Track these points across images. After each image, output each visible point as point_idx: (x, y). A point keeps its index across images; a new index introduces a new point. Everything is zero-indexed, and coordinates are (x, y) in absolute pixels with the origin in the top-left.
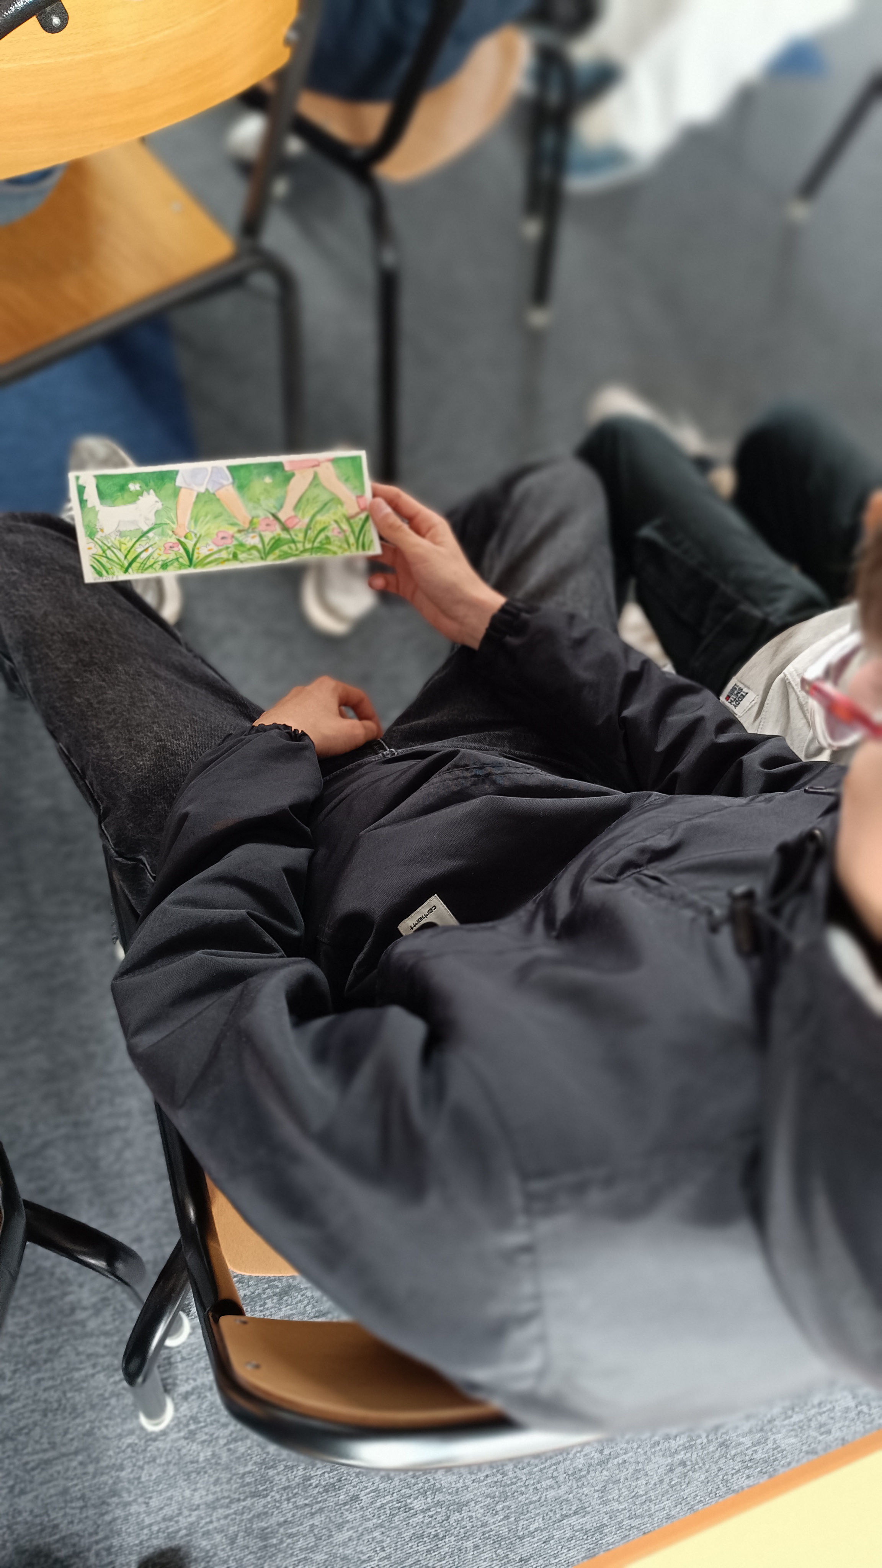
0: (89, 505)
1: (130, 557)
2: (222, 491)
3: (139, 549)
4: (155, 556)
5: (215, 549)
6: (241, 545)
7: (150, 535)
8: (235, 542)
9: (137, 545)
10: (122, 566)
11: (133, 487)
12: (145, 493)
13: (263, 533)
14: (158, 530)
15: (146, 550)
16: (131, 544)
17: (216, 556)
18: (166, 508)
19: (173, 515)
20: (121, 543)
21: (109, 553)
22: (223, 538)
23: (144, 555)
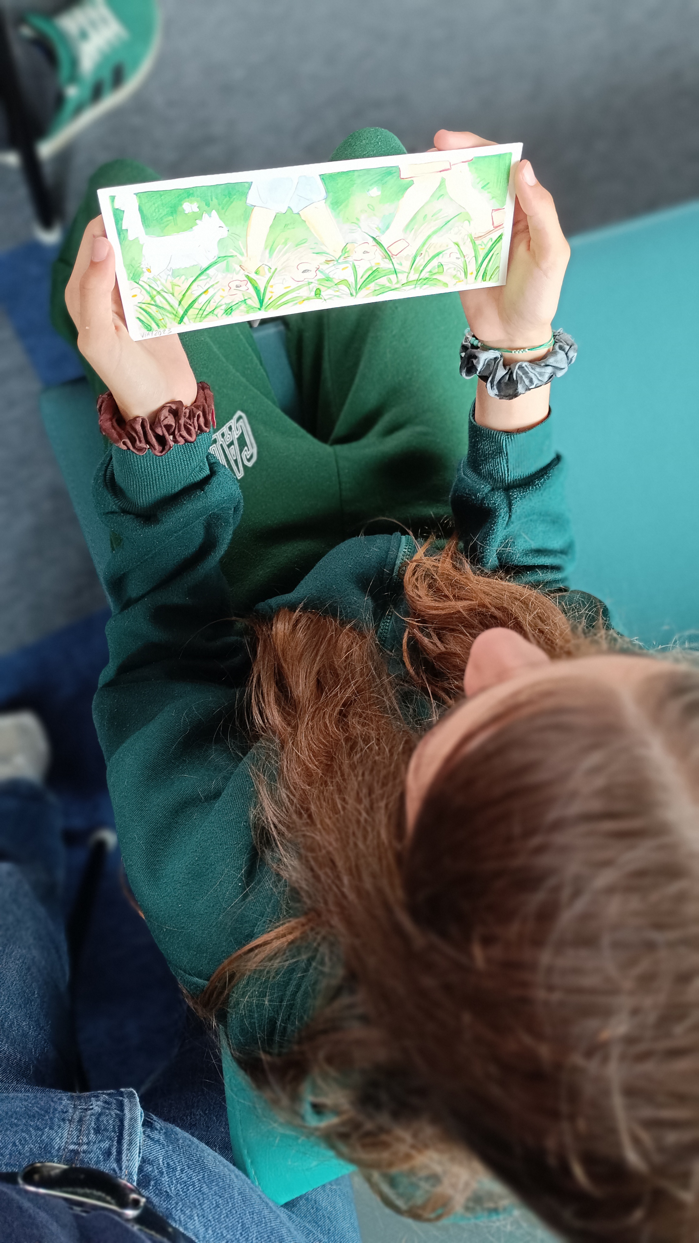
0: (131, 236)
1: (186, 303)
2: (311, 208)
3: (196, 290)
4: (217, 298)
5: (294, 285)
6: (328, 279)
7: (211, 272)
8: (320, 276)
9: (194, 286)
10: (177, 316)
11: (189, 207)
12: (205, 216)
13: (356, 263)
14: (222, 265)
15: (205, 292)
16: (186, 285)
17: (294, 294)
18: (233, 236)
20: (173, 285)
21: (158, 299)
22: (305, 271)
23: (203, 299)
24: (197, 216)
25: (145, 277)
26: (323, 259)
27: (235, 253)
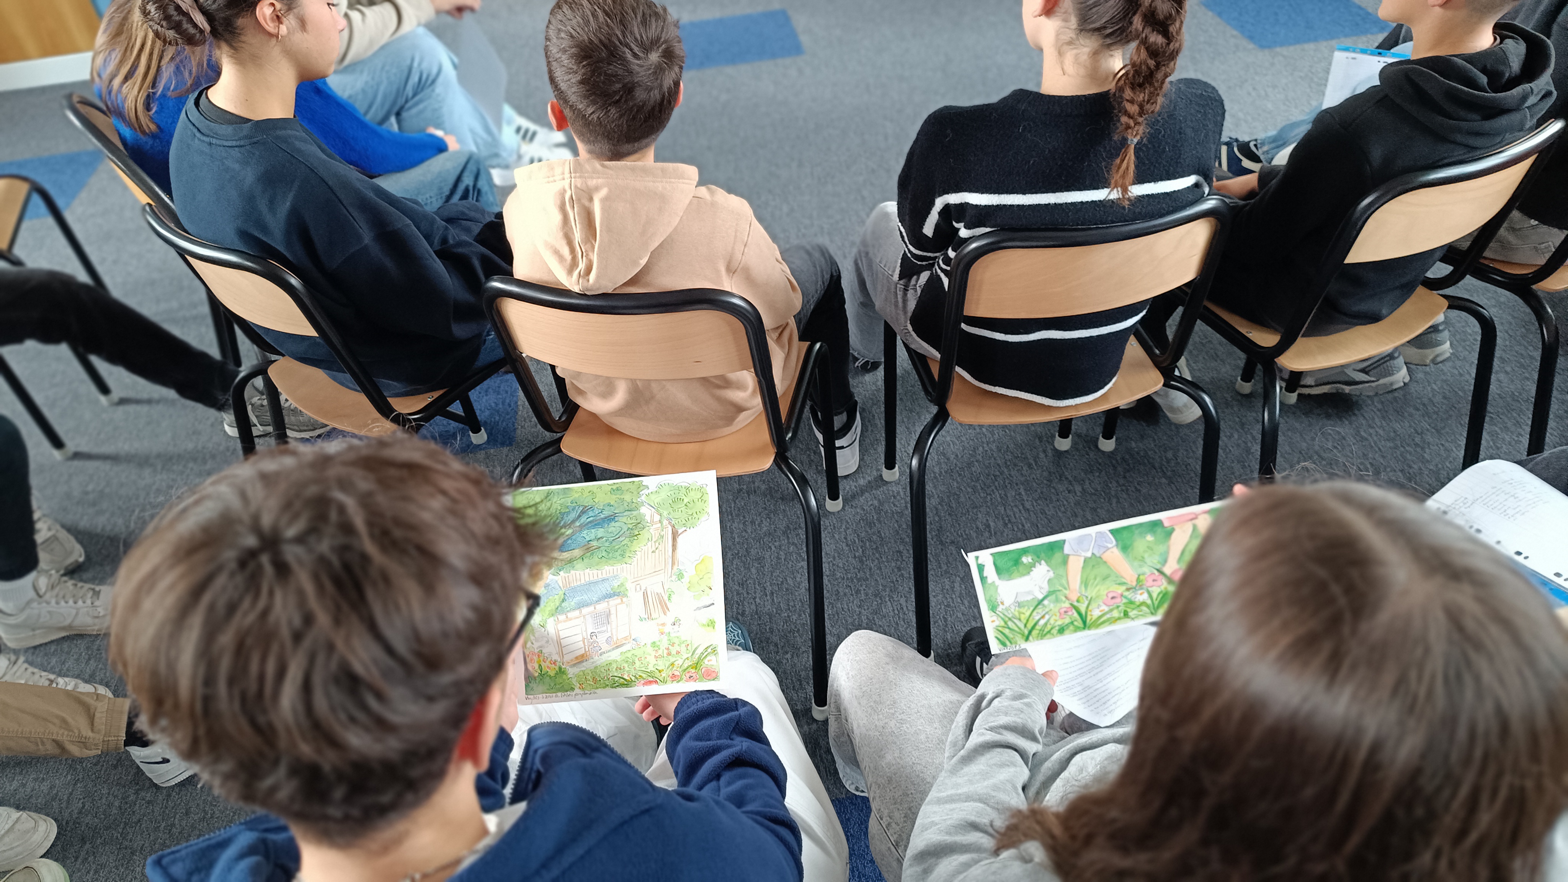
0: (989, 581)
1: (1030, 626)
2: (1108, 553)
3: (1036, 616)
4: (1052, 621)
5: (1106, 609)
6: (1131, 602)
7: (1046, 602)
8: (1124, 601)
9: (1034, 614)
10: (1023, 635)
11: (1026, 560)
12: (1037, 564)
13: (1150, 589)
14: (1053, 597)
15: (1043, 617)
16: (1028, 614)
17: (1108, 616)
18: (1058, 577)
19: (1064, 582)
20: (1020, 613)
21: (1010, 623)
22: (1113, 598)
23: (1042, 622)
24: (1032, 566)
25: (1001, 608)
26: (1124, 588)
27: (1060, 588)
